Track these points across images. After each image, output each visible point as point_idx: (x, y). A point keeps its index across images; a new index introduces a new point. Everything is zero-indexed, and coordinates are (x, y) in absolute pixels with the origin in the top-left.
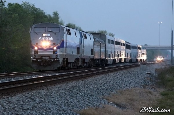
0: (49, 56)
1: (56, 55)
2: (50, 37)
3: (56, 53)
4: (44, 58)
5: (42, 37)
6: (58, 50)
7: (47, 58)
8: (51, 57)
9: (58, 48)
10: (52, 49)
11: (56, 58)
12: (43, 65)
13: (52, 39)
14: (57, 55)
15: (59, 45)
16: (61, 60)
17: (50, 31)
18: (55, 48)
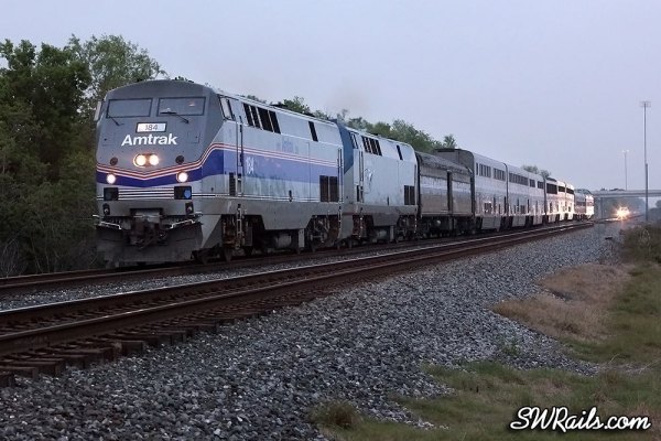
0: (160, 210)
1: (188, 205)
2: (165, 133)
3: (187, 194)
4: (140, 216)
5: (136, 133)
6: (196, 186)
7: (153, 218)
8: (167, 213)
9: (194, 176)
10: (172, 179)
11: (189, 215)
12: (138, 245)
13: (171, 140)
14: (191, 205)
15: (197, 166)
16: (208, 224)
17: (169, 110)
18: (183, 177)
